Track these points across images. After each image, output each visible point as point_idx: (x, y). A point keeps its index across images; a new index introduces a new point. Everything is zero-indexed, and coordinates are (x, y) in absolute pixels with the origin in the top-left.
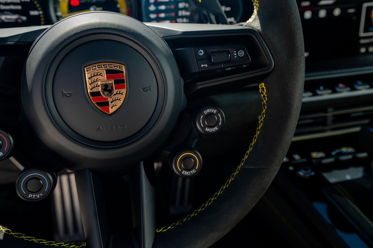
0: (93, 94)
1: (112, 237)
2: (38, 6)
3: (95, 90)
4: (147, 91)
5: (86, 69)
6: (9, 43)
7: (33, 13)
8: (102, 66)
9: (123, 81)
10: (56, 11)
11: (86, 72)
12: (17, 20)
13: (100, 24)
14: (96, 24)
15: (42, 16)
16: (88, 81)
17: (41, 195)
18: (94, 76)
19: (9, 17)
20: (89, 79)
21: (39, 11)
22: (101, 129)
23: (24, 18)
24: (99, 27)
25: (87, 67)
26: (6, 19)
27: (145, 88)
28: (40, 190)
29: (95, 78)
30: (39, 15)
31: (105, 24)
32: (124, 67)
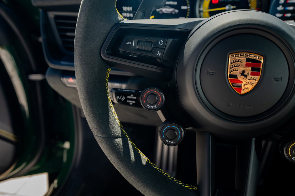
0: (231, 76)
1: (218, 190)
2: (188, 2)
3: (234, 73)
4: (279, 80)
5: (230, 55)
6: (177, 30)
7: (184, 8)
8: (244, 55)
9: (259, 70)
10: (200, 7)
11: (230, 58)
12: (172, 12)
13: (251, 20)
14: (247, 20)
15: (189, 10)
16: (230, 65)
17: (174, 142)
18: (236, 62)
19: (167, 10)
20: (232, 63)
21: (187, 6)
22: (230, 105)
23: (177, 11)
24: (250, 23)
25: (232, 55)
26: (166, 11)
27: (277, 78)
28: (174, 139)
29: (236, 64)
30: (187, 9)
31: (255, 20)
32: (262, 58)
